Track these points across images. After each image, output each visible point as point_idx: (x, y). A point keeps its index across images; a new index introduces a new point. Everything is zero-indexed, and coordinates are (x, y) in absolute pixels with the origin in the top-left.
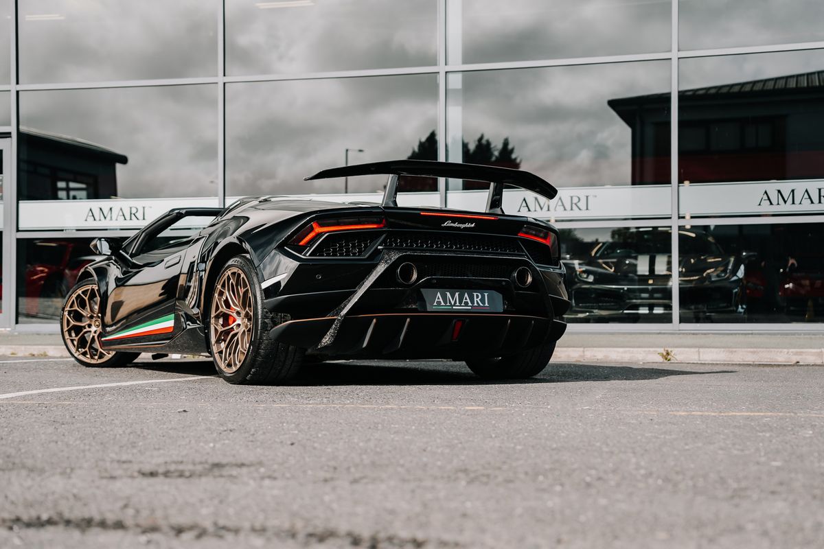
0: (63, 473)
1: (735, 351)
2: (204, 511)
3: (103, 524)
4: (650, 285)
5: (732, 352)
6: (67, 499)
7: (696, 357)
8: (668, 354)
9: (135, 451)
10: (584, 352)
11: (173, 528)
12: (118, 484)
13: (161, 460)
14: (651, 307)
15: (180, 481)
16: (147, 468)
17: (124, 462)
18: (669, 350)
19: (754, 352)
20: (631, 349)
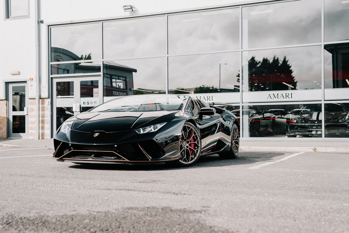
0: (123, 182)
1: (339, 148)
2: (149, 189)
3: (131, 190)
4: (316, 124)
5: (338, 148)
6: (125, 186)
7: (325, 150)
8: (315, 149)
9: (138, 178)
10: (286, 148)
11: (143, 191)
12: (134, 184)
13: (143, 180)
14: (317, 131)
15: (146, 184)
16: (140, 181)
17: (135, 180)
18: (316, 148)
19: (345, 149)
20: (302, 147)
